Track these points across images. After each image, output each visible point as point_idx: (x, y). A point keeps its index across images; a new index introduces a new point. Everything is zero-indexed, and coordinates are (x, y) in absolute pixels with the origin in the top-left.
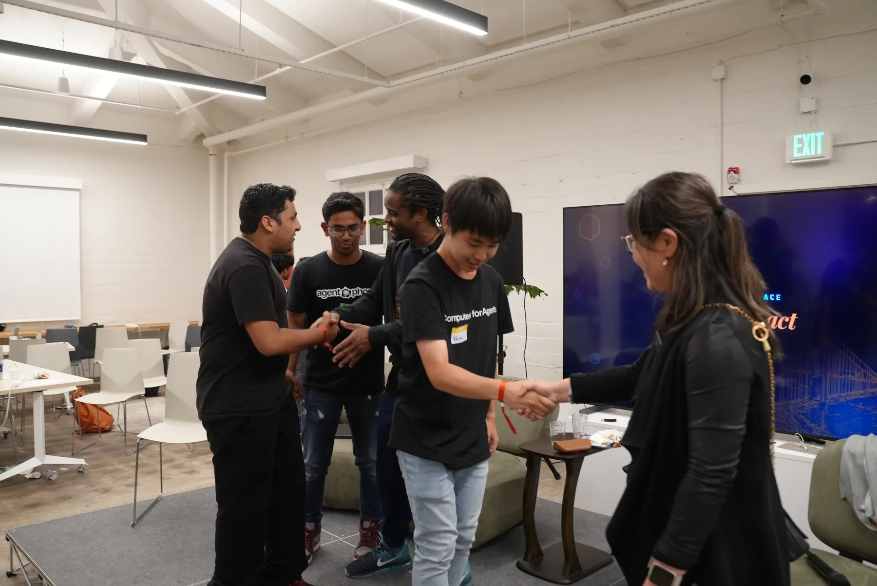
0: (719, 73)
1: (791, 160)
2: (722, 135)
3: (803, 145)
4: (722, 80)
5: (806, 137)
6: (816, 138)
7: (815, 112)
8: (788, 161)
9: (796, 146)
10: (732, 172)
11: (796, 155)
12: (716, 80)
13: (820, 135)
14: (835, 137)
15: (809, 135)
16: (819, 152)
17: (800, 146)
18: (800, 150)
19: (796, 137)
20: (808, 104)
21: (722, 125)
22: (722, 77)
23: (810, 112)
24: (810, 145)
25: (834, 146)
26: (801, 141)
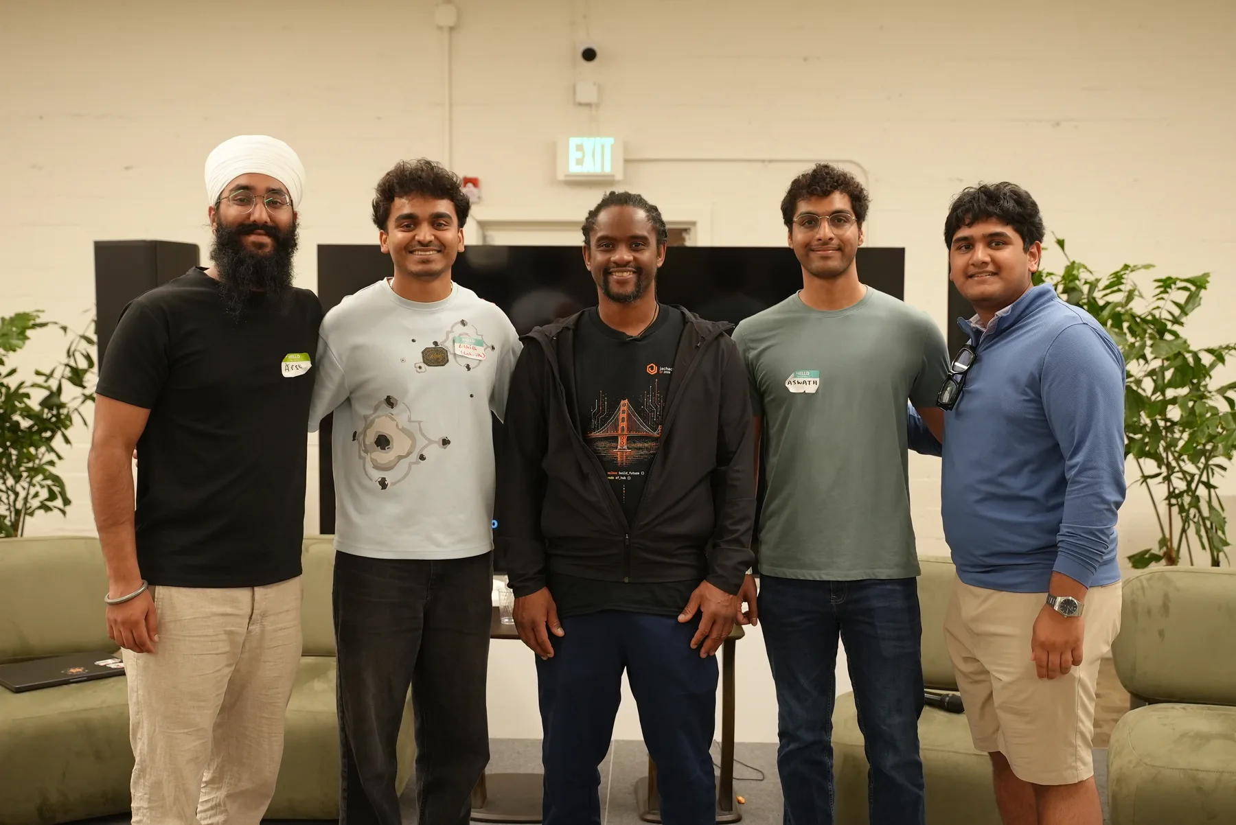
0: (446, 16)
1: (567, 176)
2: (451, 120)
3: (584, 156)
4: (451, 29)
5: (589, 143)
6: (603, 146)
7: (598, 105)
8: (561, 177)
9: (574, 155)
10: (470, 185)
11: (574, 169)
12: (440, 28)
13: (609, 141)
14: (626, 147)
15: (592, 139)
16: (608, 169)
17: (579, 155)
18: (580, 162)
19: (574, 141)
20: (587, 93)
21: (451, 105)
22: (451, 24)
23: (589, 105)
24: (594, 157)
25: (627, 161)
26: (580, 148)
